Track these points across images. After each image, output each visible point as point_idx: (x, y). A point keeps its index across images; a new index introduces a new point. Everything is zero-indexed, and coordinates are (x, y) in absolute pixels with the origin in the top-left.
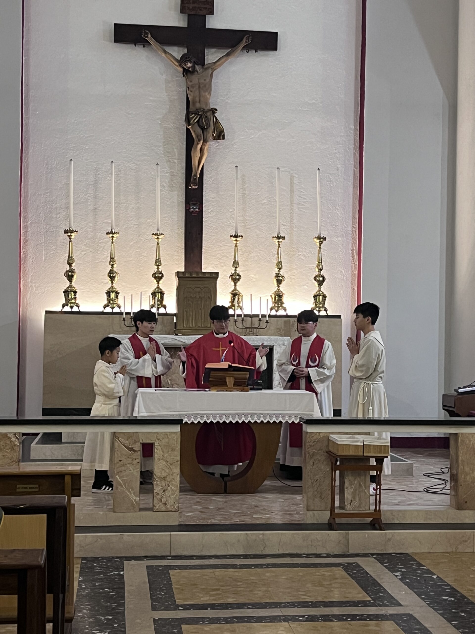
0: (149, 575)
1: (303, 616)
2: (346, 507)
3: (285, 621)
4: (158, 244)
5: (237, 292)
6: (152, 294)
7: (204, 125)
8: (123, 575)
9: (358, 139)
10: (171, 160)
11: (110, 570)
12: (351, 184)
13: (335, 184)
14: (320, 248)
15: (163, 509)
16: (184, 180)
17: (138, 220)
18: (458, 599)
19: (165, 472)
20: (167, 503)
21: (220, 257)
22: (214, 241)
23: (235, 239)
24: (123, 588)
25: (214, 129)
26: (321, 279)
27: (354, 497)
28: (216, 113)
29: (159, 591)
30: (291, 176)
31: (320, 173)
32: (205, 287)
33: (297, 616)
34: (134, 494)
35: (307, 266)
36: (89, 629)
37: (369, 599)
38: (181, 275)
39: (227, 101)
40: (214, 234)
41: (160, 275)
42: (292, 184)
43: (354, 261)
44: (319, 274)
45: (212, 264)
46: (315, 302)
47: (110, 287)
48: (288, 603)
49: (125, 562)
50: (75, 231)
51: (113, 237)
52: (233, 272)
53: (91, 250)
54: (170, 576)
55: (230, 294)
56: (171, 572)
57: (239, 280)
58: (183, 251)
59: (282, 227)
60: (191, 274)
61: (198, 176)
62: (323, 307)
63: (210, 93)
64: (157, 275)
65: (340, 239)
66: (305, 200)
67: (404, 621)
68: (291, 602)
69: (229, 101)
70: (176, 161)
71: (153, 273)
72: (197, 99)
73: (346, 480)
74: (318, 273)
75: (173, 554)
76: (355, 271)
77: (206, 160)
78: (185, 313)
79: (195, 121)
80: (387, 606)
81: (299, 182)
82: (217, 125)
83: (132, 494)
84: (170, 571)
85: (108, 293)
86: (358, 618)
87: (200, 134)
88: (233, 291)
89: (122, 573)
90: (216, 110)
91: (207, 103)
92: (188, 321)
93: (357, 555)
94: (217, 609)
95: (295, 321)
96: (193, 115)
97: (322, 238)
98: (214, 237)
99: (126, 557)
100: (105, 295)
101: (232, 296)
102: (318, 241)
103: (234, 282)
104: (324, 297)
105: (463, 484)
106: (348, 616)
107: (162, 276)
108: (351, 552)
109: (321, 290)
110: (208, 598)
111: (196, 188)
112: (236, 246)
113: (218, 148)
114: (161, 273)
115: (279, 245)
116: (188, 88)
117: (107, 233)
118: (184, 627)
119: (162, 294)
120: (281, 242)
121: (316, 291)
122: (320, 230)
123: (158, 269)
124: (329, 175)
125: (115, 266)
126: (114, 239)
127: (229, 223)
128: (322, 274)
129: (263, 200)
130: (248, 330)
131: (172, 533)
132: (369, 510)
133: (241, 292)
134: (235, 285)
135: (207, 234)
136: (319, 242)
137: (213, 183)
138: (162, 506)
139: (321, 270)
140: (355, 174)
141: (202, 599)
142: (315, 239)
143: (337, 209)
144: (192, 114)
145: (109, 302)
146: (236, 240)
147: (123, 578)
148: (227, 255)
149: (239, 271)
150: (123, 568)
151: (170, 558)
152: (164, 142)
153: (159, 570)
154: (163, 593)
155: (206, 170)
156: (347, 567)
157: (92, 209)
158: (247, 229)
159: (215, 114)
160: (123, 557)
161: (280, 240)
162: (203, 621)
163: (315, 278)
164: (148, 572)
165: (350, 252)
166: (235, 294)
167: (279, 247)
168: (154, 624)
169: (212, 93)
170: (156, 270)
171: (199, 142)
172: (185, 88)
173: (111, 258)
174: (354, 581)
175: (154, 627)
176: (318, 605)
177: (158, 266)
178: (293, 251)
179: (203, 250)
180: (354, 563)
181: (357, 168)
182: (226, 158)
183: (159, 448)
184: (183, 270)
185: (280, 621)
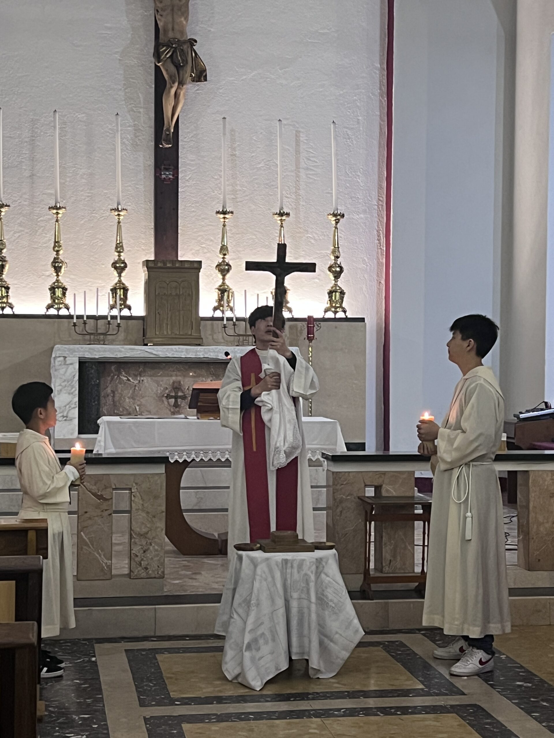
0: (129, 661)
1: (339, 710)
2: (384, 569)
3: (316, 717)
4: (119, 222)
5: (226, 287)
6: (112, 290)
7: (179, 61)
8: (95, 662)
9: (385, 81)
10: (135, 109)
11: (77, 656)
12: (376, 143)
13: (355, 142)
14: (336, 228)
15: (144, 575)
16: (153, 136)
17: (91, 189)
18: (536, 685)
19: (146, 526)
20: (148, 567)
21: (202, 241)
22: (193, 219)
23: (222, 216)
24: (98, 679)
25: (192, 67)
26: (338, 269)
27: (394, 556)
28: (195, 45)
29: (147, 682)
30: (296, 131)
31: (335, 128)
32: (183, 281)
33: (331, 710)
34: (104, 555)
35: (318, 252)
36: (61, 732)
37: (421, 686)
38: (150, 265)
39: (209, 29)
40: (193, 209)
41: (122, 265)
42: (298, 142)
43: (380, 246)
44: (336, 263)
45: (191, 250)
46: (330, 300)
47: (54, 280)
48: (317, 693)
49: (97, 646)
50: (6, 206)
51: (57, 213)
52: (221, 260)
53: (26, 231)
54: (158, 662)
55: (217, 290)
56: (159, 657)
57: (228, 271)
58: (152, 232)
59: (285, 200)
60: (164, 263)
61: (172, 131)
62: (341, 306)
63: (186, 19)
64: (118, 265)
65: (362, 216)
66: (316, 164)
67: (470, 714)
68: (321, 692)
69: (212, 30)
70: (141, 110)
71: (112, 261)
72: (170, 26)
73: (384, 534)
74: (334, 261)
75: (158, 634)
76: (382, 259)
77: (182, 109)
78: (158, 315)
79: (168, 56)
80: (446, 695)
81: (306, 140)
82: (197, 62)
83: (102, 556)
84: (157, 655)
85: (52, 289)
86: (410, 711)
87: (175, 74)
88: (220, 286)
89: (93, 659)
90: (196, 41)
91: (183, 32)
92: (161, 326)
93: (399, 631)
94: (226, 703)
95: (304, 326)
96: (164, 48)
97: (339, 215)
98: (194, 214)
99: (96, 639)
100: (48, 293)
101: (220, 293)
102: (334, 218)
103: (221, 274)
104: (342, 293)
105: (535, 538)
106: (398, 708)
107: (126, 266)
108: (392, 627)
109: (337, 285)
110: (212, 689)
111: (170, 147)
112: (224, 225)
113: (198, 93)
114: (124, 262)
115: (282, 224)
116: (158, 11)
117: (50, 208)
118: (185, 726)
119: (125, 290)
120: (284, 220)
121: (332, 286)
122: (337, 204)
123: (119, 256)
124: (347, 130)
125: (61, 252)
126: (60, 216)
127: (213, 194)
128: (339, 263)
129: (259, 163)
130: (241, 338)
131: (157, 606)
132: (414, 572)
133: (231, 287)
134: (224, 279)
135: (184, 209)
136: (335, 220)
137: (192, 140)
138: (143, 571)
139: (338, 257)
140: (381, 129)
141: (204, 690)
142: (330, 217)
143: (358, 176)
144: (163, 46)
145: (54, 301)
146: (224, 218)
147: (97, 666)
148: (212, 238)
149: (228, 259)
150: (94, 653)
151: (155, 639)
152: (124, 84)
153: (142, 655)
154: (152, 684)
155: (183, 123)
156: (388, 647)
157: (27, 175)
158: (237, 202)
159: (194, 47)
160: (92, 639)
161: (284, 218)
162: (210, 719)
163: (330, 268)
164: (128, 658)
165: (376, 232)
166: (223, 290)
167: (282, 226)
168: (146, 724)
169: (190, 18)
170: (117, 258)
171: (172, 85)
172: (152, 12)
173: (56, 242)
174: (399, 664)
175: (146, 727)
176: (356, 696)
177: (119, 252)
178: (300, 233)
179: (179, 231)
180: (397, 641)
181: (383, 121)
182: (209, 106)
183: (138, 494)
184: (153, 259)
185: (309, 717)
